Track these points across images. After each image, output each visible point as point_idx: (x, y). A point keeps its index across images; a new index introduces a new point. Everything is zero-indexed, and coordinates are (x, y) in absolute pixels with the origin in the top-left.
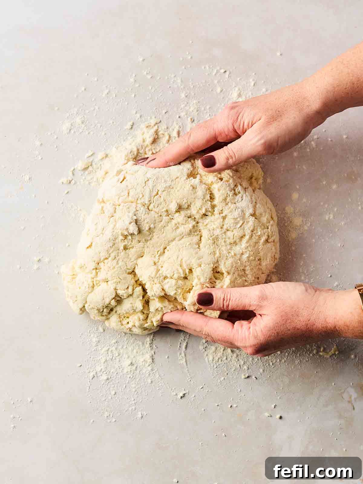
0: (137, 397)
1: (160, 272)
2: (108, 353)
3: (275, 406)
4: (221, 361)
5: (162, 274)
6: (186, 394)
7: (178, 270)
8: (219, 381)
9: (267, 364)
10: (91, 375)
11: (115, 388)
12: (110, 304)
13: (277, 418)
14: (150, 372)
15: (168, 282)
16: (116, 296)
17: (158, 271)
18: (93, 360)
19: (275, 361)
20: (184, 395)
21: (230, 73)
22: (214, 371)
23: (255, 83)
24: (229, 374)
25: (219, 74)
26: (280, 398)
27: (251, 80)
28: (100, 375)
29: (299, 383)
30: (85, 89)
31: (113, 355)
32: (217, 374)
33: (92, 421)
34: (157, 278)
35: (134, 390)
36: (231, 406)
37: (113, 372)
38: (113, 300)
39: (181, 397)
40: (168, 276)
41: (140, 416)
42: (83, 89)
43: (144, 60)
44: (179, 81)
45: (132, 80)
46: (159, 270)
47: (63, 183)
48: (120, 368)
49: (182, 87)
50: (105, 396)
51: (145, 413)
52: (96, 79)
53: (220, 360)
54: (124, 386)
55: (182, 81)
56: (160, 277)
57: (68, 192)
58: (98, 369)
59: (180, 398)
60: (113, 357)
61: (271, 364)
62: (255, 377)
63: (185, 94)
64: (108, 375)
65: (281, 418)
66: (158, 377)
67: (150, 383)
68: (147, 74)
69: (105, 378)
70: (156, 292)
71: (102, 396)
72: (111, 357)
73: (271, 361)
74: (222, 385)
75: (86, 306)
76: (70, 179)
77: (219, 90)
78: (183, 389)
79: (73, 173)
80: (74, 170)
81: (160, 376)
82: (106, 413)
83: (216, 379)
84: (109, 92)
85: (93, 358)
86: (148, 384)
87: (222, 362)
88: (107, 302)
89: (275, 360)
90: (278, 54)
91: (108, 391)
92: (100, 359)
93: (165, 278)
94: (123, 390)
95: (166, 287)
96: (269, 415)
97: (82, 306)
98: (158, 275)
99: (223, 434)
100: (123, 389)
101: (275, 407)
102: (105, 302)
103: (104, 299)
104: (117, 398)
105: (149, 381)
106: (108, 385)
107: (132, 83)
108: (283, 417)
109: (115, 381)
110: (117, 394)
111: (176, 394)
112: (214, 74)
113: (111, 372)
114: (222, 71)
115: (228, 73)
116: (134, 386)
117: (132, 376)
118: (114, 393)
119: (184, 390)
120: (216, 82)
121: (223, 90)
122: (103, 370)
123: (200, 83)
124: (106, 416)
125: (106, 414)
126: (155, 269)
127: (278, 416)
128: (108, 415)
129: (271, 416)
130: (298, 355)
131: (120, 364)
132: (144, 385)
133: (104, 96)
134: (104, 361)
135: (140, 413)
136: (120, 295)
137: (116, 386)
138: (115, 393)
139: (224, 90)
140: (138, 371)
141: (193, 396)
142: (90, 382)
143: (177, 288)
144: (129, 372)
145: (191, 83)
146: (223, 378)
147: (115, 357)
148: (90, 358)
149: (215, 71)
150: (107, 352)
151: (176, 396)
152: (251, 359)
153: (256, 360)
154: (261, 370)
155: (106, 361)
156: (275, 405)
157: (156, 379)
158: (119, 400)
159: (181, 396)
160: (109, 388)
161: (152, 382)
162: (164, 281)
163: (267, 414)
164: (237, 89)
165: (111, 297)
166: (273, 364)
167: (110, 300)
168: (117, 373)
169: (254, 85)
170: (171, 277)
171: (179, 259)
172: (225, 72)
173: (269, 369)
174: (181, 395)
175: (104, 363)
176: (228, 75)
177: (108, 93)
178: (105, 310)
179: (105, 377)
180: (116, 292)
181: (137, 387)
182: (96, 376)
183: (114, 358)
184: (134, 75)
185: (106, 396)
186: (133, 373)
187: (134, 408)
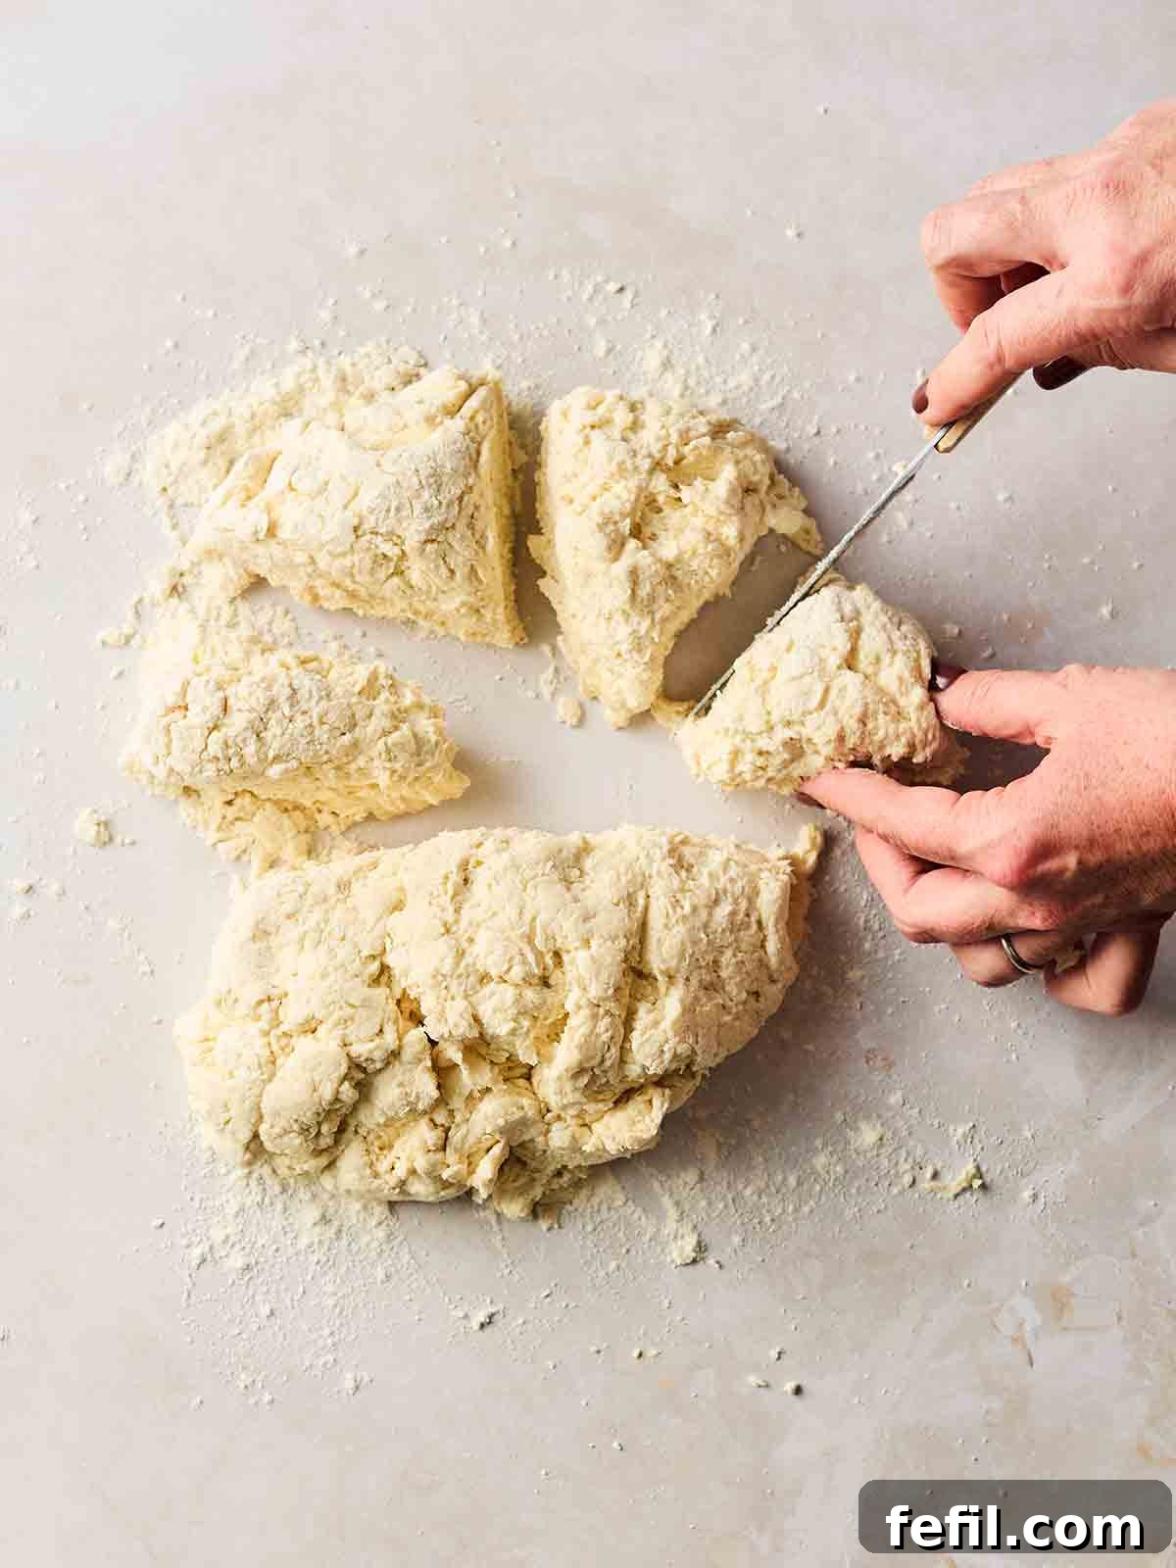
0: (341, 1325)
1: (468, 959)
2: (248, 1185)
3: (780, 1353)
4: (609, 1209)
5: (474, 964)
6: (495, 1317)
7: (522, 955)
8: (602, 1273)
9: (756, 1221)
10: (196, 1252)
11: (270, 1298)
12: (337, 1100)
13: (786, 1392)
14: (384, 1247)
15: (493, 994)
16: (349, 1068)
17: (461, 954)
18: (200, 1208)
19: (780, 1211)
20: (491, 1317)
21: (636, 295)
22: (584, 1243)
23: (717, 325)
24: (633, 1252)
25: (601, 297)
26: (796, 1329)
27: (703, 317)
28: (223, 1254)
29: (856, 1281)
30: (176, 346)
31: (264, 1189)
32: (595, 1251)
33: (198, 1400)
34: (459, 976)
35: (331, 1302)
36: (640, 1355)
37: (263, 1246)
38: (346, 1084)
39: (482, 1326)
40: (494, 973)
41: (349, 1384)
42: (169, 344)
43: (362, 252)
44: (475, 320)
45: (325, 315)
46: (464, 953)
47: (104, 643)
48: (286, 1233)
49: (484, 338)
50: (237, 1321)
51: (365, 1374)
52: (210, 313)
53: (604, 1207)
54: (301, 1290)
55: (484, 321)
56: (468, 977)
57: (121, 674)
58: (217, 1235)
59: (476, 1327)
60: (263, 1199)
61: (768, 1219)
62: (718, 1262)
63: (494, 361)
64: (249, 1254)
65: (798, 1391)
66: (408, 1263)
67: (382, 1282)
68: (374, 296)
69: (240, 1263)
70: (456, 1025)
71: (229, 1321)
72: (259, 1198)
73: (768, 1211)
74: (611, 1288)
75: (263, 1129)
76: (127, 630)
77: (601, 348)
78: (488, 1301)
79: (137, 612)
80: (141, 600)
81: (412, 1258)
82: (243, 1376)
83: (593, 1268)
84: (252, 351)
85: (202, 1200)
86: (375, 1283)
87: (612, 1212)
88: (327, 1094)
89: (781, 1205)
90: (790, 233)
91: (247, 1306)
92: (222, 1205)
93: (484, 978)
94: (295, 1303)
95: (486, 1012)
96: (762, 1384)
97: (251, 1134)
98: (461, 969)
99: (615, 1445)
100: (296, 1298)
101: (779, 1358)
102: (320, 1097)
103: (315, 1090)
104: (277, 1328)
105: (380, 1274)
106: (247, 1287)
107: (325, 325)
108: (805, 1390)
109: (271, 1274)
110: (276, 1313)
111: (466, 1316)
112: (585, 297)
113: (259, 1244)
114: (612, 287)
115: (629, 294)
116: (330, 1288)
117: (325, 1259)
118: (268, 1312)
119: (492, 1302)
120: (592, 322)
121: (613, 347)
122: (232, 1239)
123: (541, 325)
124: (242, 1385)
125: (244, 1378)
126: (450, 948)
127: (790, 1386)
128: (248, 1383)
129: (767, 1386)
130: (854, 1191)
131: (286, 1219)
132: (365, 1285)
133: (236, 365)
134: (236, 1209)
135: (349, 1376)
136: (362, 1059)
137: (273, 1289)
138: (272, 1313)
139: (619, 347)
140: (344, 1242)
141: (521, 1321)
142: (190, 1276)
143: (519, 1013)
144: (316, 1246)
145: (512, 326)
146: (613, 1265)
147: (271, 1198)
148: (192, 1199)
149: (590, 288)
150: (245, 1182)
151: (464, 1322)
152: (703, 1203)
153: (721, 1206)
154: (736, 1240)
155: (242, 1209)
156: (778, 1350)
157: (402, 1266)
158: (285, 1335)
159: (482, 1320)
160: (253, 1297)
161: (388, 1277)
162: (478, 988)
163: (753, 1380)
164: (659, 344)
165: (337, 1074)
166: (773, 1220)
167: (335, 1085)
168: (277, 1250)
169: (714, 330)
170: (501, 977)
171: (527, 917)
172: (621, 289)
173: (761, 1235)
174: (482, 1317)
175: (237, 1215)
176: (632, 302)
177: (247, 359)
178: (325, 1129)
179: (237, 1261)
180: (348, 1055)
181: (340, 1295)
182: (209, 1259)
183: (267, 1200)
184: (331, 301)
185: (240, 1323)
186: (329, 1249)
187: (330, 1358)
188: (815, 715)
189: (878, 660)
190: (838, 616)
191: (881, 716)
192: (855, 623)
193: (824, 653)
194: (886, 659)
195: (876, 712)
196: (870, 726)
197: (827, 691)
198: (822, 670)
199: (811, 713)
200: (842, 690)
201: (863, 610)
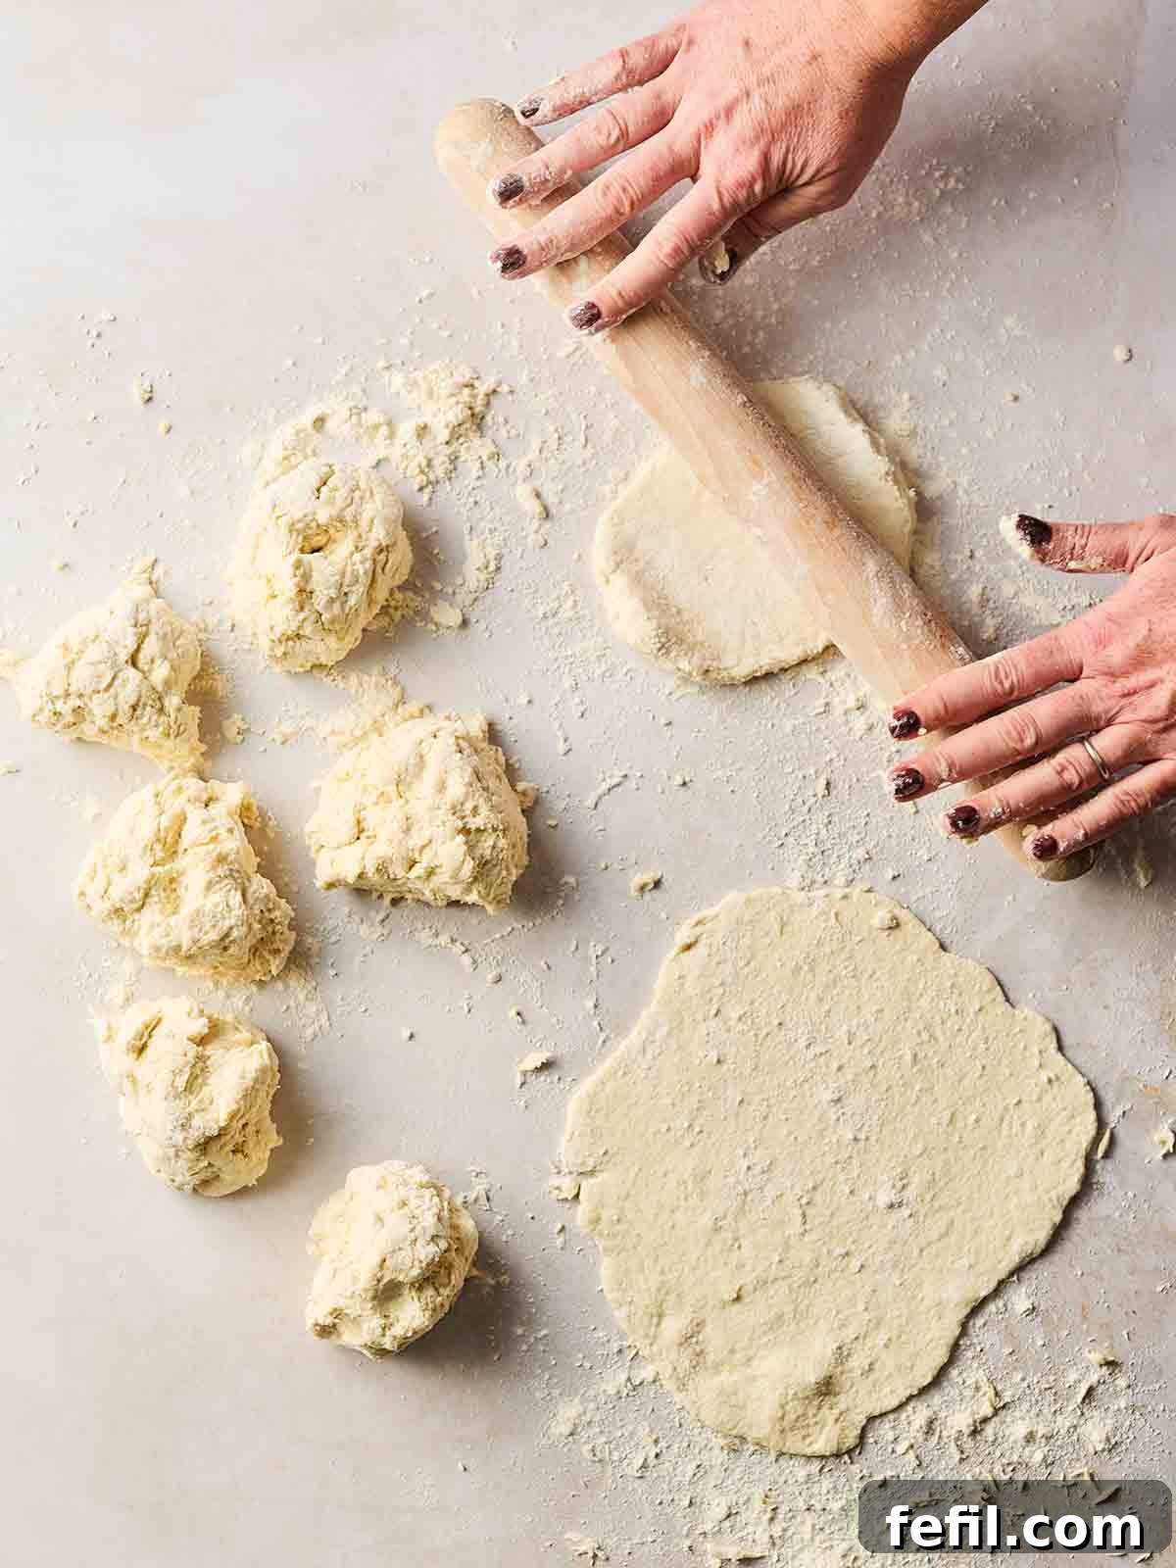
188: (101, 695)
189: (152, 661)
190: (133, 622)
191: (148, 708)
192: (144, 628)
193: (118, 650)
194: (158, 662)
195: (145, 705)
196: (139, 712)
197: (114, 679)
198: (114, 664)
199: (99, 692)
200: (125, 681)
201: (154, 620)
